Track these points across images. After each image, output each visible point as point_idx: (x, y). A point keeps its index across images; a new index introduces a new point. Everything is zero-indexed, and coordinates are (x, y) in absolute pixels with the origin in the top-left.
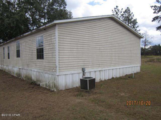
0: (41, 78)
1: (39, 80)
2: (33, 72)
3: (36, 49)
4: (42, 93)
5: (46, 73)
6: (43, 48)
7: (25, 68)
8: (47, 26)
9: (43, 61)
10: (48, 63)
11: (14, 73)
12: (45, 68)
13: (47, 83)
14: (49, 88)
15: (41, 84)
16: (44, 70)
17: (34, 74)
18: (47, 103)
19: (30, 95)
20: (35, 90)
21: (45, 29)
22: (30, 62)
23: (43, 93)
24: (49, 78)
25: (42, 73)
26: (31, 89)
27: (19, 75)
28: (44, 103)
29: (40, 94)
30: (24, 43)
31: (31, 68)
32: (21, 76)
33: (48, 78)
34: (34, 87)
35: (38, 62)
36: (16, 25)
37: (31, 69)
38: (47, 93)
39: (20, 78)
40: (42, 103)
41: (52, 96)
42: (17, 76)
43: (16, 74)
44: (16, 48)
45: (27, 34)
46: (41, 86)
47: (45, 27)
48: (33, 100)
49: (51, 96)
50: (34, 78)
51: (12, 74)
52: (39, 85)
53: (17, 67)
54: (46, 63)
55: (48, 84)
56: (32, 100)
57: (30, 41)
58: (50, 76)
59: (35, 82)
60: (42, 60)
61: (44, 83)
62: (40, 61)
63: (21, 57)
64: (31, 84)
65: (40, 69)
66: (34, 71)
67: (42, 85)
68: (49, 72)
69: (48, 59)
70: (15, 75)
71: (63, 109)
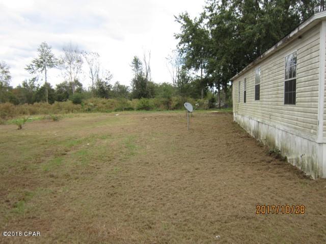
0: (289, 146)
1: (286, 149)
2: (277, 130)
3: (284, 83)
4: (279, 176)
5: (297, 136)
6: (295, 80)
7: (267, 122)
8: (302, 29)
9: (295, 108)
10: (302, 113)
11: (250, 130)
12: (297, 124)
13: (299, 157)
14: (302, 170)
15: (288, 158)
16: (295, 128)
17: (278, 136)
18: (275, 198)
19: (255, 174)
20: (269, 168)
21: (300, 37)
22: (273, 110)
23: (282, 176)
24: (303, 147)
25: (291, 135)
26: (265, 163)
27: (257, 134)
28: (270, 195)
29: (274, 177)
30: (267, 71)
31: (274, 122)
32: (260, 137)
33: (301, 147)
34: (272, 161)
35: (286, 111)
36: (265, 35)
37: (274, 124)
38: (290, 179)
39: (257, 140)
40: (265, 195)
41: (295, 187)
42: (254, 137)
43: (253, 132)
44: (255, 82)
45: (269, 52)
46: (289, 161)
47: (299, 31)
48: (254, 185)
49: (295, 185)
50: (278, 144)
51: (248, 132)
52: (285, 159)
53: (255, 119)
54: (299, 113)
55: (300, 161)
56: (252, 184)
57: (276, 67)
58: (305, 142)
59: (279, 151)
60: (293, 105)
61: (294, 157)
62: (290, 107)
63: (261, 99)
64: (271, 154)
65: (288, 126)
66: (279, 129)
67: (290, 159)
68: (303, 134)
69: (304, 105)
70: (252, 134)
71: (302, 221)
